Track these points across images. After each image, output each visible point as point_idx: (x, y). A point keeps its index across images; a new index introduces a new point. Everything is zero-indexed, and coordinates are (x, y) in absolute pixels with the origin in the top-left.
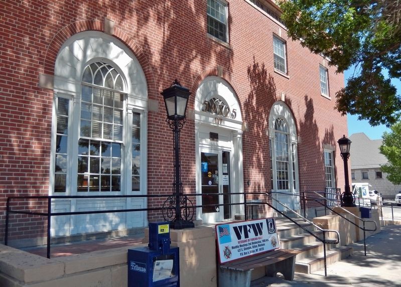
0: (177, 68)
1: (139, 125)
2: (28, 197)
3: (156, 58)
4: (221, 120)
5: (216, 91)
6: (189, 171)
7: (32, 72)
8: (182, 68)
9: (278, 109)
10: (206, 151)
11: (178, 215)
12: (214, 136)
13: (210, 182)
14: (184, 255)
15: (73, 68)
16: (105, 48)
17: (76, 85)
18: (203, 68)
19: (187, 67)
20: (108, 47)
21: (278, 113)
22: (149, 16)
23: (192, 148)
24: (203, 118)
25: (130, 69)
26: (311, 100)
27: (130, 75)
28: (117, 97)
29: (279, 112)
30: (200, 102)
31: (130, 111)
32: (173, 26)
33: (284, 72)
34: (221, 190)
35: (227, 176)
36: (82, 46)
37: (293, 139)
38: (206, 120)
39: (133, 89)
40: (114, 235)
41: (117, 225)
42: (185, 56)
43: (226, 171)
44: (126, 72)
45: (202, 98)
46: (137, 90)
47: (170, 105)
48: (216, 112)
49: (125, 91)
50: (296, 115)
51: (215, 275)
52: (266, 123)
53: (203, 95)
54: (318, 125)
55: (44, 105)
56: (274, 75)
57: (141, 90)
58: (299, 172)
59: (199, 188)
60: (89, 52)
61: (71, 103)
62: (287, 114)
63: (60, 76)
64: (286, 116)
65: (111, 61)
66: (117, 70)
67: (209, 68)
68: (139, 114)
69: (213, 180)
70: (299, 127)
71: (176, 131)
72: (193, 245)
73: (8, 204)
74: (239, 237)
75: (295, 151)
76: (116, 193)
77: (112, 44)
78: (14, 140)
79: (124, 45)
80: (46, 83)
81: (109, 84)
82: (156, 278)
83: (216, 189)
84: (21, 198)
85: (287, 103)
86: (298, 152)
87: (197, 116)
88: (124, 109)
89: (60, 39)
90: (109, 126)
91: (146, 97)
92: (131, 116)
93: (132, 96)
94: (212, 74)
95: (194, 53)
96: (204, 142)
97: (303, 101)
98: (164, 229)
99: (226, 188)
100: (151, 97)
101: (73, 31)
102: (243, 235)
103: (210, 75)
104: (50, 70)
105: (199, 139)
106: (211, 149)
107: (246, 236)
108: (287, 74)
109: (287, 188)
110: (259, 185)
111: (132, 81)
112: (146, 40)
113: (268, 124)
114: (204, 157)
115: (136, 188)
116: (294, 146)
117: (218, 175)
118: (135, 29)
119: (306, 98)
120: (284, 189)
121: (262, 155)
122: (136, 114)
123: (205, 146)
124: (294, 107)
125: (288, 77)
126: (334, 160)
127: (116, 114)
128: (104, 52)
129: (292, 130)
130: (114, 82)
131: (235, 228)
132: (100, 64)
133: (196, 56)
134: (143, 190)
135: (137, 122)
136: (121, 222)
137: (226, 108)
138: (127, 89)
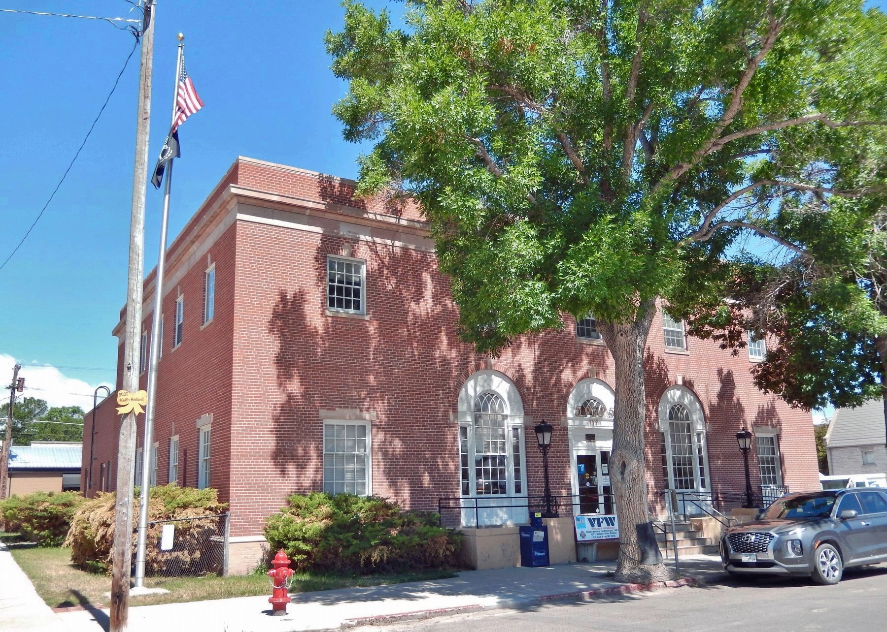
0: (548, 383)
1: (518, 438)
2: (449, 499)
3: (529, 379)
4: (597, 421)
5: (590, 392)
6: (563, 474)
7: (446, 413)
8: (553, 381)
9: (674, 395)
10: (583, 453)
11: (549, 510)
12: (590, 437)
13: (588, 484)
14: (552, 532)
15: (469, 403)
16: (489, 381)
17: (471, 416)
18: (575, 374)
19: (559, 378)
20: (491, 380)
21: (674, 399)
22: (521, 343)
23: (567, 452)
24: (577, 422)
25: (509, 393)
26: (729, 374)
27: (509, 398)
28: (500, 418)
29: (676, 398)
30: (574, 408)
31: (510, 429)
32: (544, 345)
33: (682, 347)
34: (601, 491)
35: (608, 477)
36: (473, 386)
37: (699, 427)
38: (581, 424)
39: (512, 410)
40: (504, 527)
41: (506, 520)
42: (556, 369)
43: (606, 472)
44: (505, 397)
45: (575, 404)
46: (515, 410)
47: (540, 435)
48: (591, 414)
49: (505, 413)
50: (702, 397)
51: (574, 550)
52: (654, 414)
53: (575, 400)
54: (744, 403)
55: (454, 435)
56: (665, 357)
57: (518, 410)
58: (710, 467)
59: (576, 489)
60: (478, 389)
61: (468, 429)
62: (688, 399)
63: (462, 412)
64: (686, 401)
65: (494, 391)
66: (498, 397)
67: (580, 374)
68: (517, 429)
69: (590, 481)
70: (707, 412)
71: (545, 454)
72: (558, 528)
73: (439, 503)
74: (593, 526)
75: (703, 442)
76: (504, 495)
77: (493, 376)
78: (440, 462)
79: (503, 375)
80: (454, 420)
81: (493, 410)
82: (535, 540)
83: (594, 491)
84: (445, 499)
85: (688, 385)
86: (707, 443)
87: (570, 422)
88: (506, 427)
89: (460, 385)
90: (495, 443)
91: (523, 414)
92: (511, 432)
93: (511, 416)
94: (585, 377)
95: (564, 363)
96: (580, 445)
97: (716, 377)
98: (538, 515)
99: (607, 489)
100: (526, 414)
101: (467, 376)
102: (596, 524)
103: (582, 379)
104: (455, 410)
105: (573, 442)
106: (588, 450)
107: (599, 525)
108: (687, 349)
109: (692, 487)
110: (648, 485)
111: (510, 403)
112: (520, 366)
113: (657, 415)
114: (581, 459)
115: (518, 490)
116: (702, 436)
117: (596, 476)
118: (510, 358)
119: (720, 372)
120: (687, 488)
121: (650, 452)
122: (515, 429)
123: (581, 449)
124: (697, 388)
125: (688, 353)
126: (779, 445)
127: (500, 431)
128: (489, 385)
129: (696, 417)
130: (497, 406)
131: (590, 520)
132: (485, 395)
133: (566, 365)
134: (524, 491)
135: (516, 436)
136: (509, 518)
137: (602, 409)
138: (507, 411)
